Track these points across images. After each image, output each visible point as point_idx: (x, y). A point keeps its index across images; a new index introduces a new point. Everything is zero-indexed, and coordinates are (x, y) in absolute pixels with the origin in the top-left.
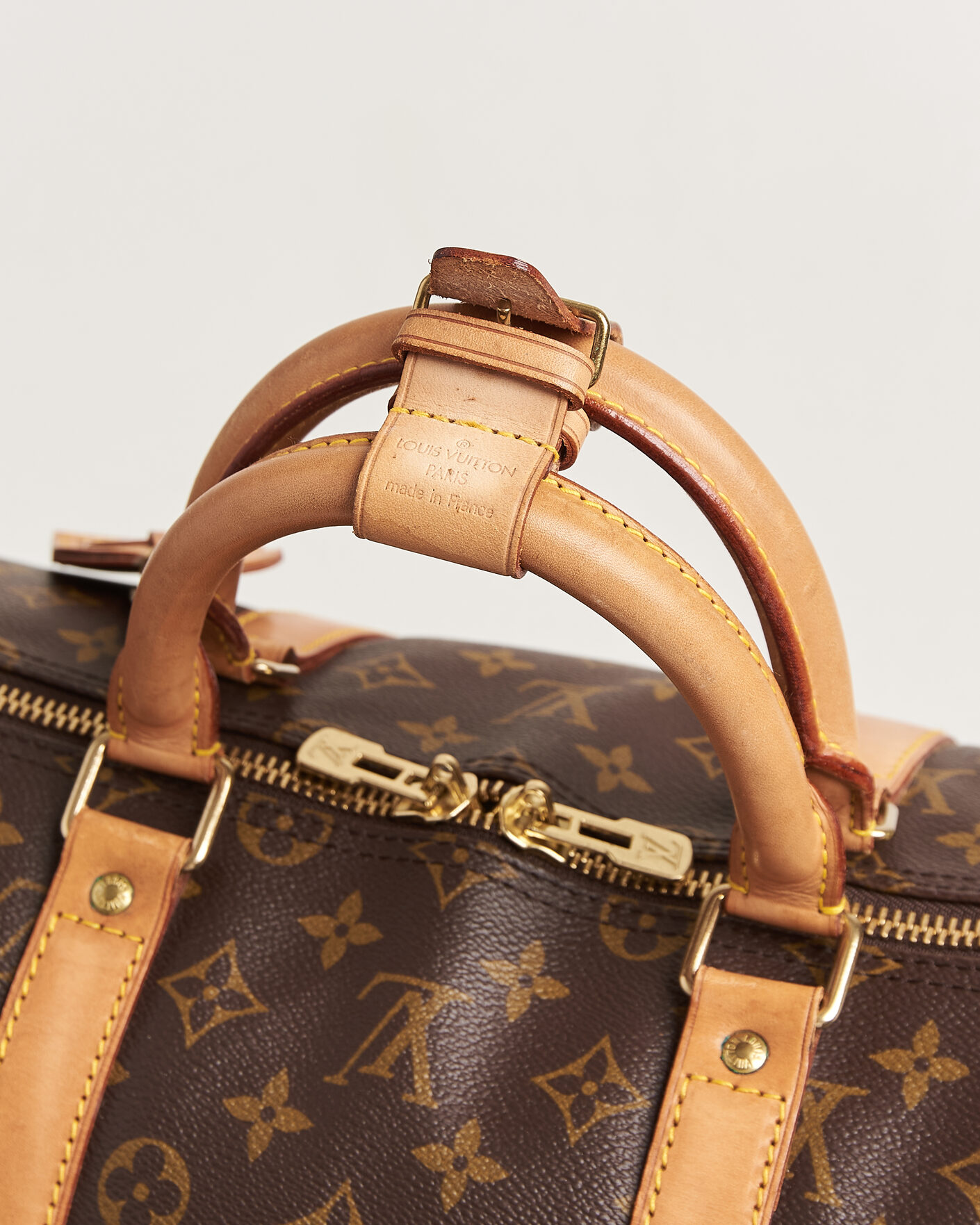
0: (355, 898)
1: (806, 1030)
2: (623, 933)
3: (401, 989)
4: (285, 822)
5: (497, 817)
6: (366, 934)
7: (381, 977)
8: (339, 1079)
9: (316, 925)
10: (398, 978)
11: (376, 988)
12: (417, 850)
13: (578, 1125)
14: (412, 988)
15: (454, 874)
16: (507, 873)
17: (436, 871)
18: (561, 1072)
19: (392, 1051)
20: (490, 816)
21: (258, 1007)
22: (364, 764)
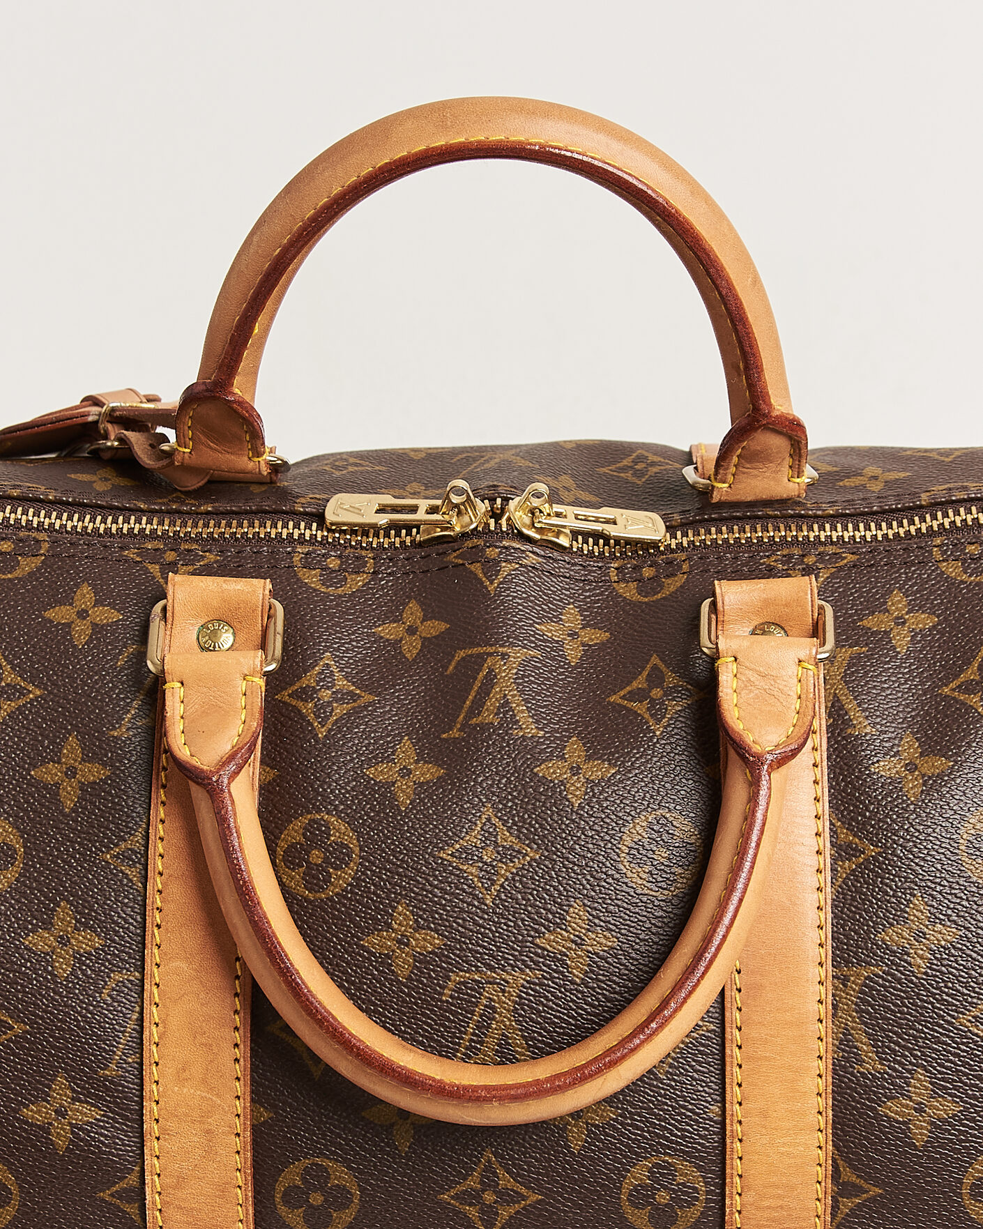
0: (413, 605)
1: (812, 612)
2: (633, 585)
3: (481, 658)
4: (333, 563)
5: (509, 519)
6: (435, 628)
7: (462, 653)
8: (455, 733)
9: (388, 631)
10: (475, 650)
11: (458, 663)
12: (452, 558)
13: (659, 721)
14: (491, 654)
15: (492, 567)
16: (532, 559)
17: (477, 568)
18: (628, 688)
19: (492, 703)
20: (503, 521)
21: (368, 698)
22: (382, 510)
